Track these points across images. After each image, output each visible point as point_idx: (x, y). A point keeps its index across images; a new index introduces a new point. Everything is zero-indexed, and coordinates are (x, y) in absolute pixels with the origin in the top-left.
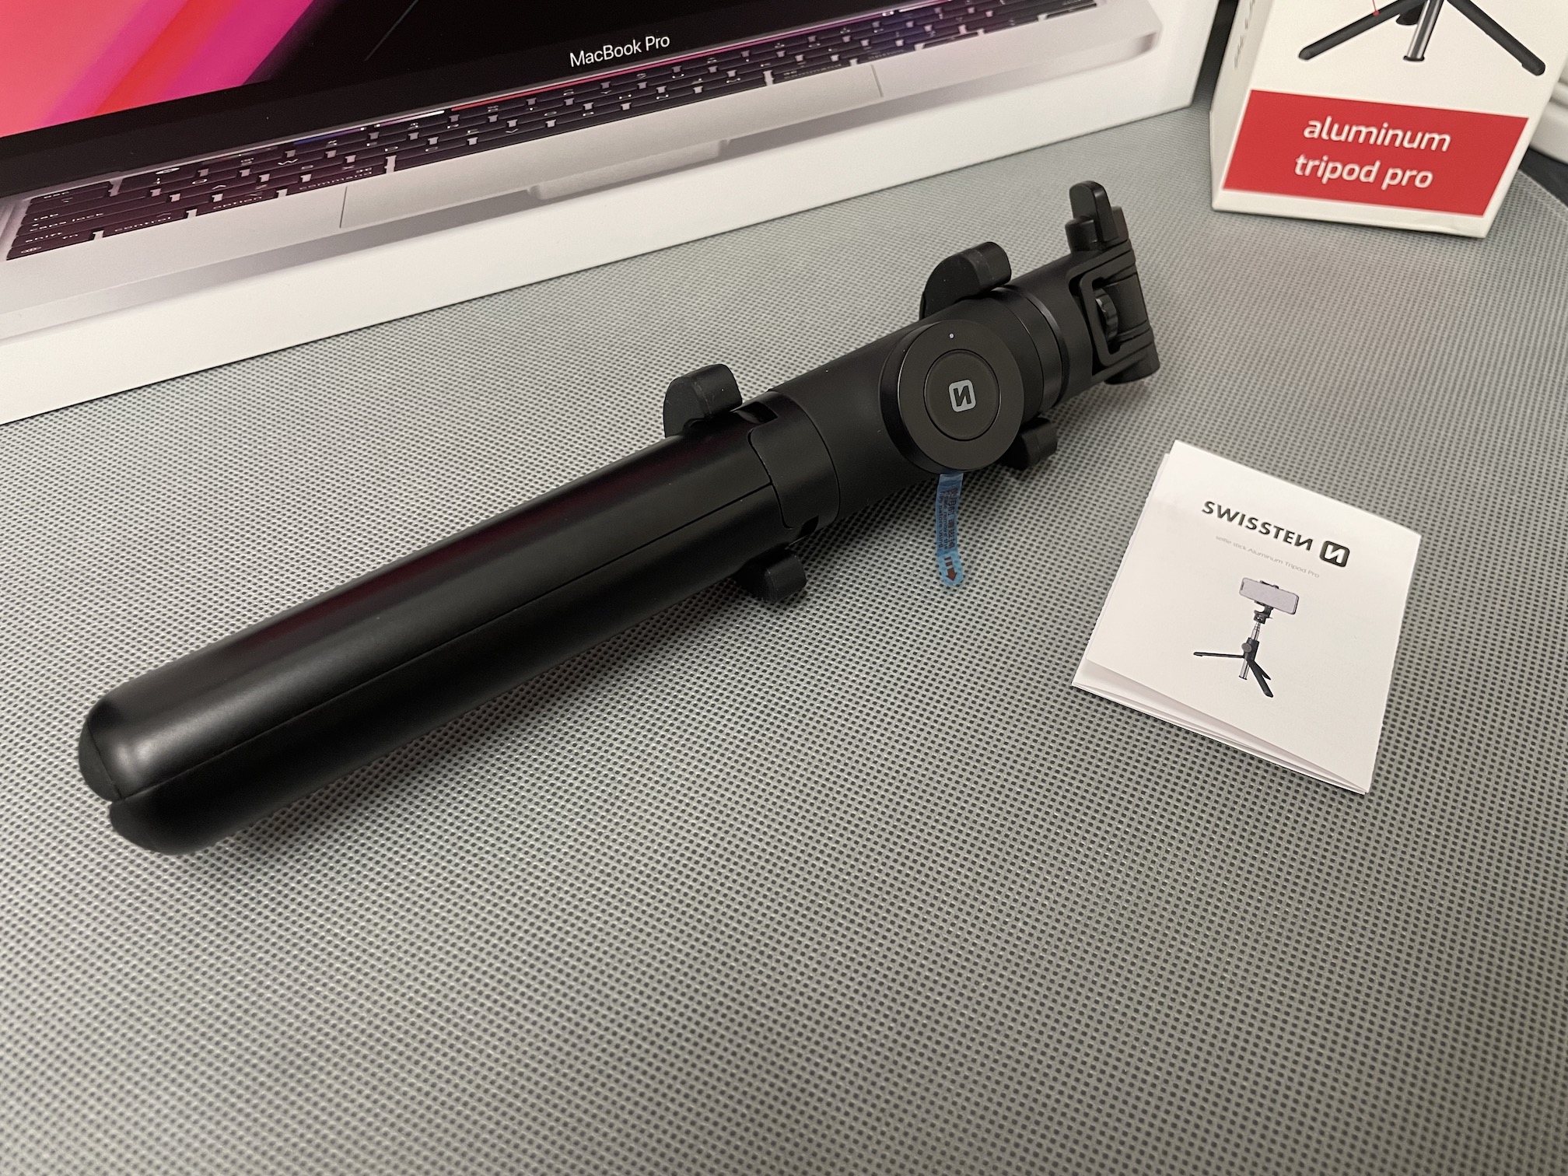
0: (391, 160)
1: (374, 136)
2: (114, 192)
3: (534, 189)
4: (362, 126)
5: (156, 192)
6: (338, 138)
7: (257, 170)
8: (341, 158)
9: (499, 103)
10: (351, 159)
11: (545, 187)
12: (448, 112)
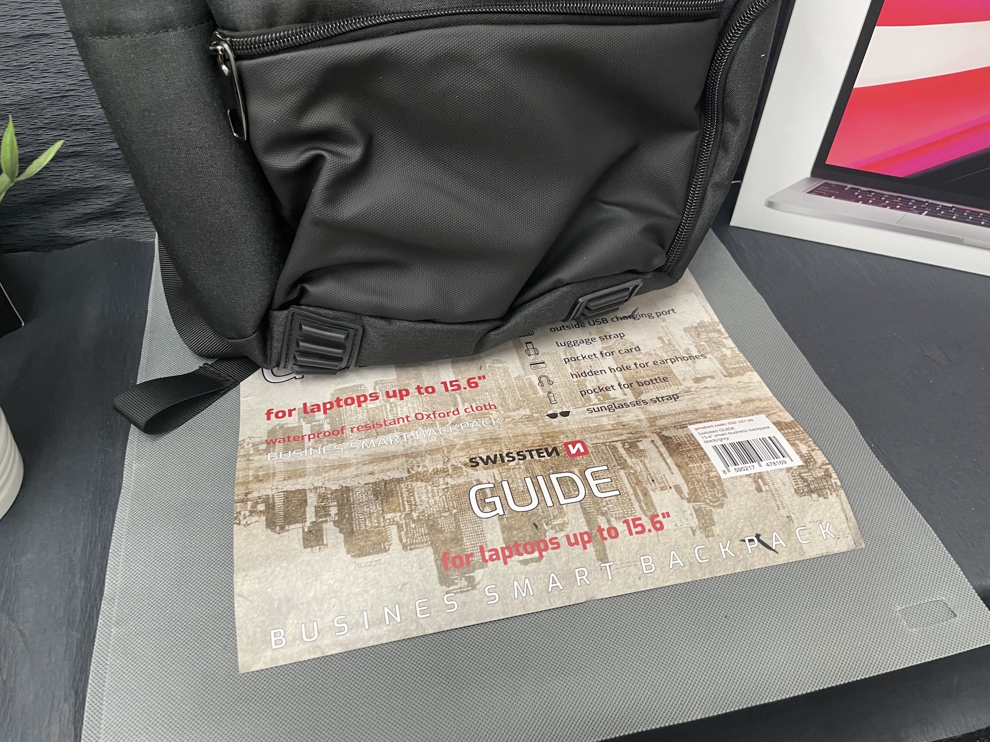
0: (926, 212)
1: (926, 204)
2: (846, 189)
3: (963, 239)
4: (925, 200)
5: (856, 193)
6: (916, 200)
7: (886, 199)
8: (912, 206)
9: (971, 211)
10: (915, 207)
11: (967, 240)
12: (953, 207)
